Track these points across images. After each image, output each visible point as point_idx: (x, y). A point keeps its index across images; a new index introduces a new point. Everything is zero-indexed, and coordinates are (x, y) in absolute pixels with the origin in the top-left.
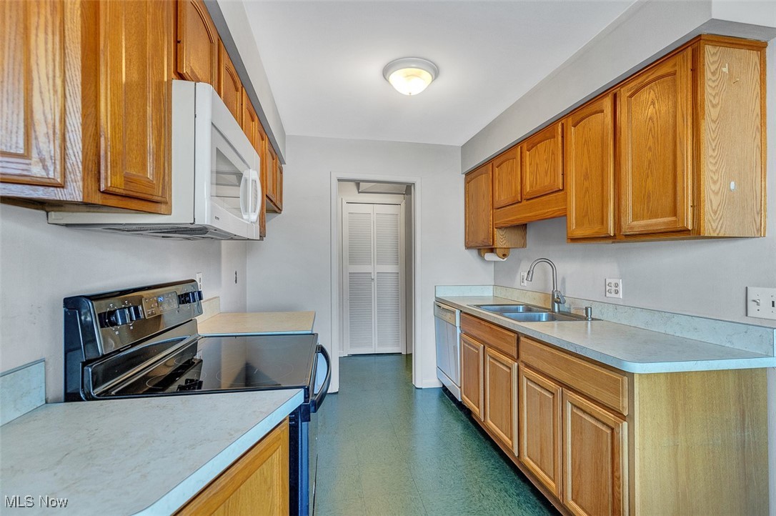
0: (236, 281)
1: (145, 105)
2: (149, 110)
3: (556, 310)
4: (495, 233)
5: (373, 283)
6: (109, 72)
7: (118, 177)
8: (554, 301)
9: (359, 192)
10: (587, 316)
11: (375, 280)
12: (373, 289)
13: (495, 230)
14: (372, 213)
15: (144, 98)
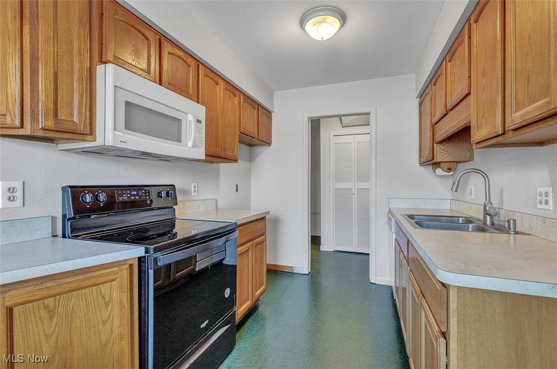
0: (237, 190)
1: (72, 82)
2: (75, 84)
3: (488, 222)
4: (435, 148)
5: (353, 197)
6: (43, 68)
7: (50, 121)
8: (486, 213)
9: (343, 127)
10: (510, 229)
11: (356, 194)
12: (354, 201)
13: (435, 145)
14: (353, 143)
15: (72, 78)
